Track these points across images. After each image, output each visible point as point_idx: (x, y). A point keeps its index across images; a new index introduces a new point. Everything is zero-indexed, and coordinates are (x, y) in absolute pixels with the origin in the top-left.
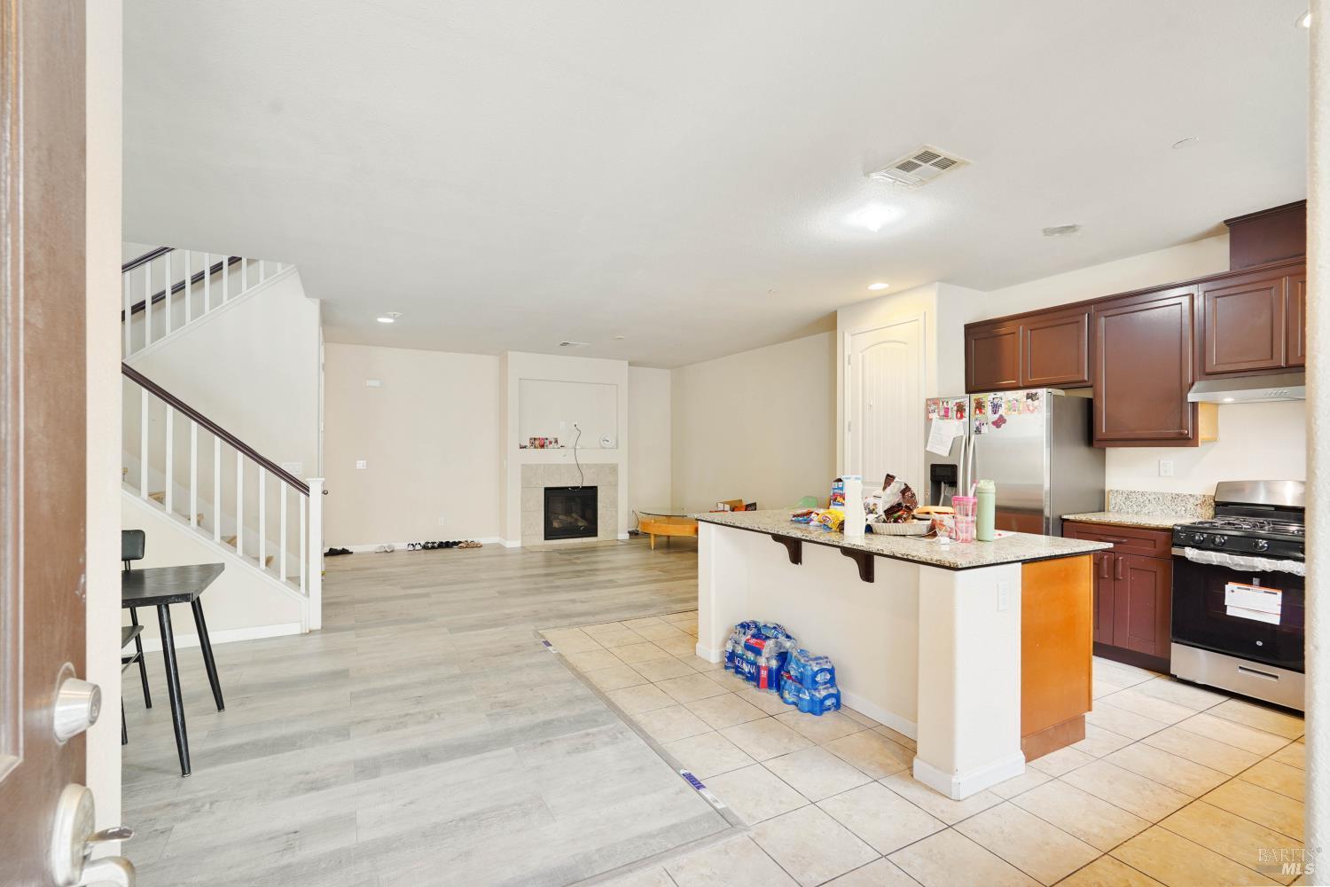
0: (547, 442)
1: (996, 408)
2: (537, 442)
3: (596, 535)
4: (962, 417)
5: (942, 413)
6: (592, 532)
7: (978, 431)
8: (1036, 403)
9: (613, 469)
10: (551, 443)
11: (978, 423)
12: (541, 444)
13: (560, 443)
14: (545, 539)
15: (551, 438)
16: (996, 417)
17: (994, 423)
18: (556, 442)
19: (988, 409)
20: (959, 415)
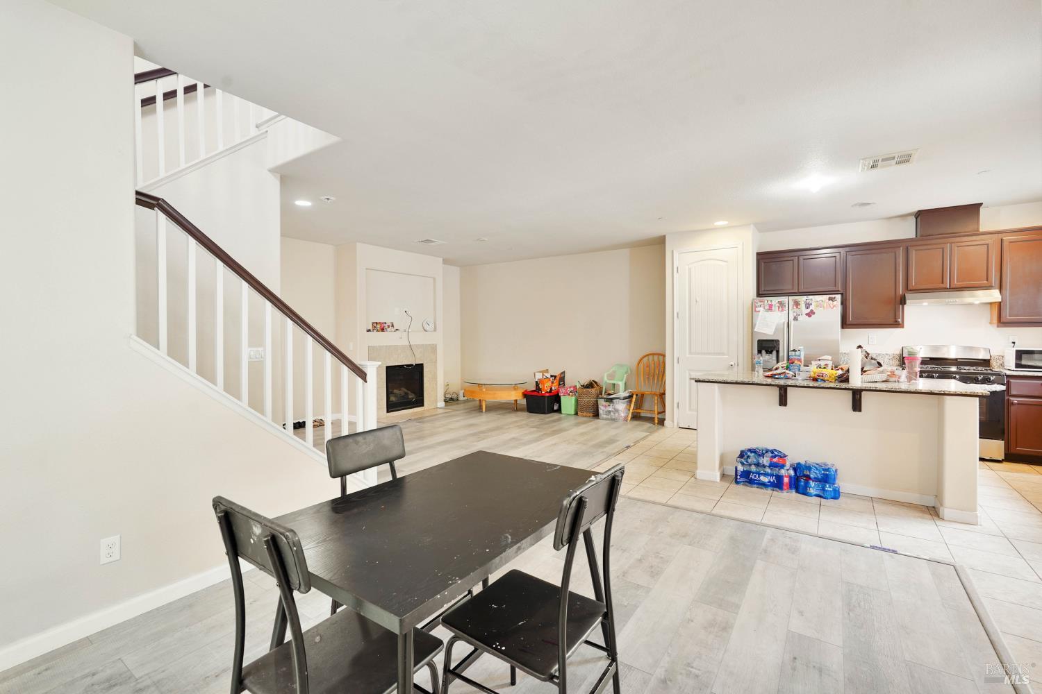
0: (386, 326)
1: (808, 305)
2: (378, 326)
3: (423, 405)
4: (782, 310)
5: (767, 307)
6: (420, 403)
7: (795, 319)
8: (835, 303)
9: (434, 348)
10: (389, 327)
11: (795, 314)
12: (380, 327)
13: (396, 327)
14: (388, 411)
15: (389, 323)
16: (808, 311)
17: (807, 314)
18: (393, 326)
19: (803, 306)
20: (780, 309)
